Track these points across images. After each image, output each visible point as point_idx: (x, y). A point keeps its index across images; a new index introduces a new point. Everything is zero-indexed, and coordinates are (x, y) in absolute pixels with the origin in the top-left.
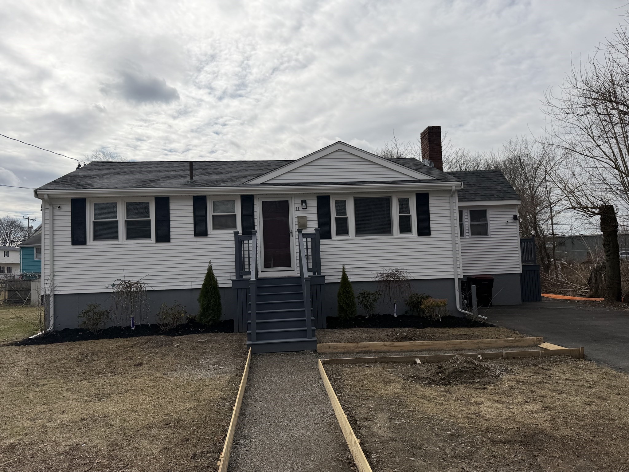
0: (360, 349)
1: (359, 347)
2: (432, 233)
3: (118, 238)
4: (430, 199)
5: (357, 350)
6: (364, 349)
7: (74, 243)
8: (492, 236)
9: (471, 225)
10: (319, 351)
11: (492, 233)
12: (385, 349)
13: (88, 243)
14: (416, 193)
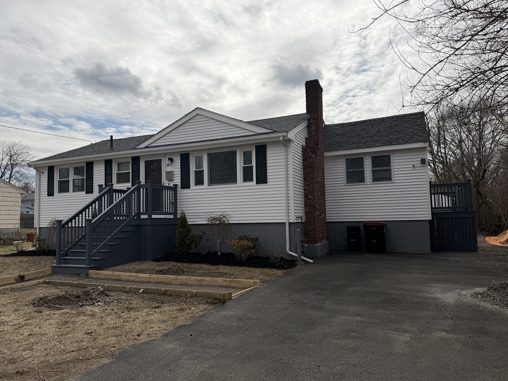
0: (115, 277)
1: (115, 276)
2: (268, 181)
3: (69, 191)
4: (267, 150)
5: (113, 278)
6: (118, 278)
7: (49, 195)
8: (396, 182)
9: (373, 171)
10: (90, 276)
11: (395, 179)
12: (131, 279)
13: (55, 195)
14: (256, 146)
